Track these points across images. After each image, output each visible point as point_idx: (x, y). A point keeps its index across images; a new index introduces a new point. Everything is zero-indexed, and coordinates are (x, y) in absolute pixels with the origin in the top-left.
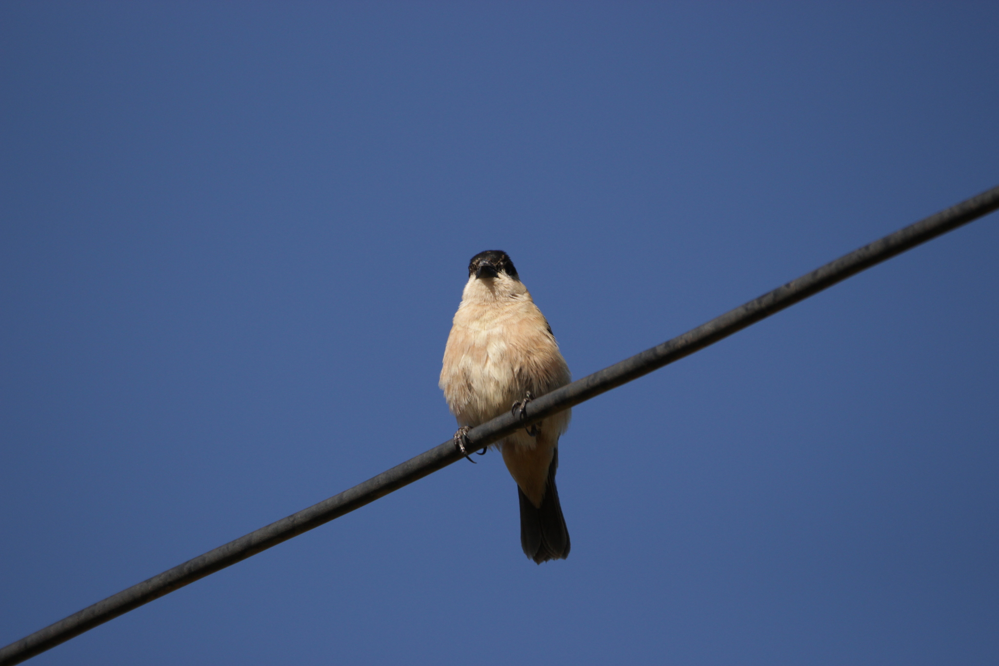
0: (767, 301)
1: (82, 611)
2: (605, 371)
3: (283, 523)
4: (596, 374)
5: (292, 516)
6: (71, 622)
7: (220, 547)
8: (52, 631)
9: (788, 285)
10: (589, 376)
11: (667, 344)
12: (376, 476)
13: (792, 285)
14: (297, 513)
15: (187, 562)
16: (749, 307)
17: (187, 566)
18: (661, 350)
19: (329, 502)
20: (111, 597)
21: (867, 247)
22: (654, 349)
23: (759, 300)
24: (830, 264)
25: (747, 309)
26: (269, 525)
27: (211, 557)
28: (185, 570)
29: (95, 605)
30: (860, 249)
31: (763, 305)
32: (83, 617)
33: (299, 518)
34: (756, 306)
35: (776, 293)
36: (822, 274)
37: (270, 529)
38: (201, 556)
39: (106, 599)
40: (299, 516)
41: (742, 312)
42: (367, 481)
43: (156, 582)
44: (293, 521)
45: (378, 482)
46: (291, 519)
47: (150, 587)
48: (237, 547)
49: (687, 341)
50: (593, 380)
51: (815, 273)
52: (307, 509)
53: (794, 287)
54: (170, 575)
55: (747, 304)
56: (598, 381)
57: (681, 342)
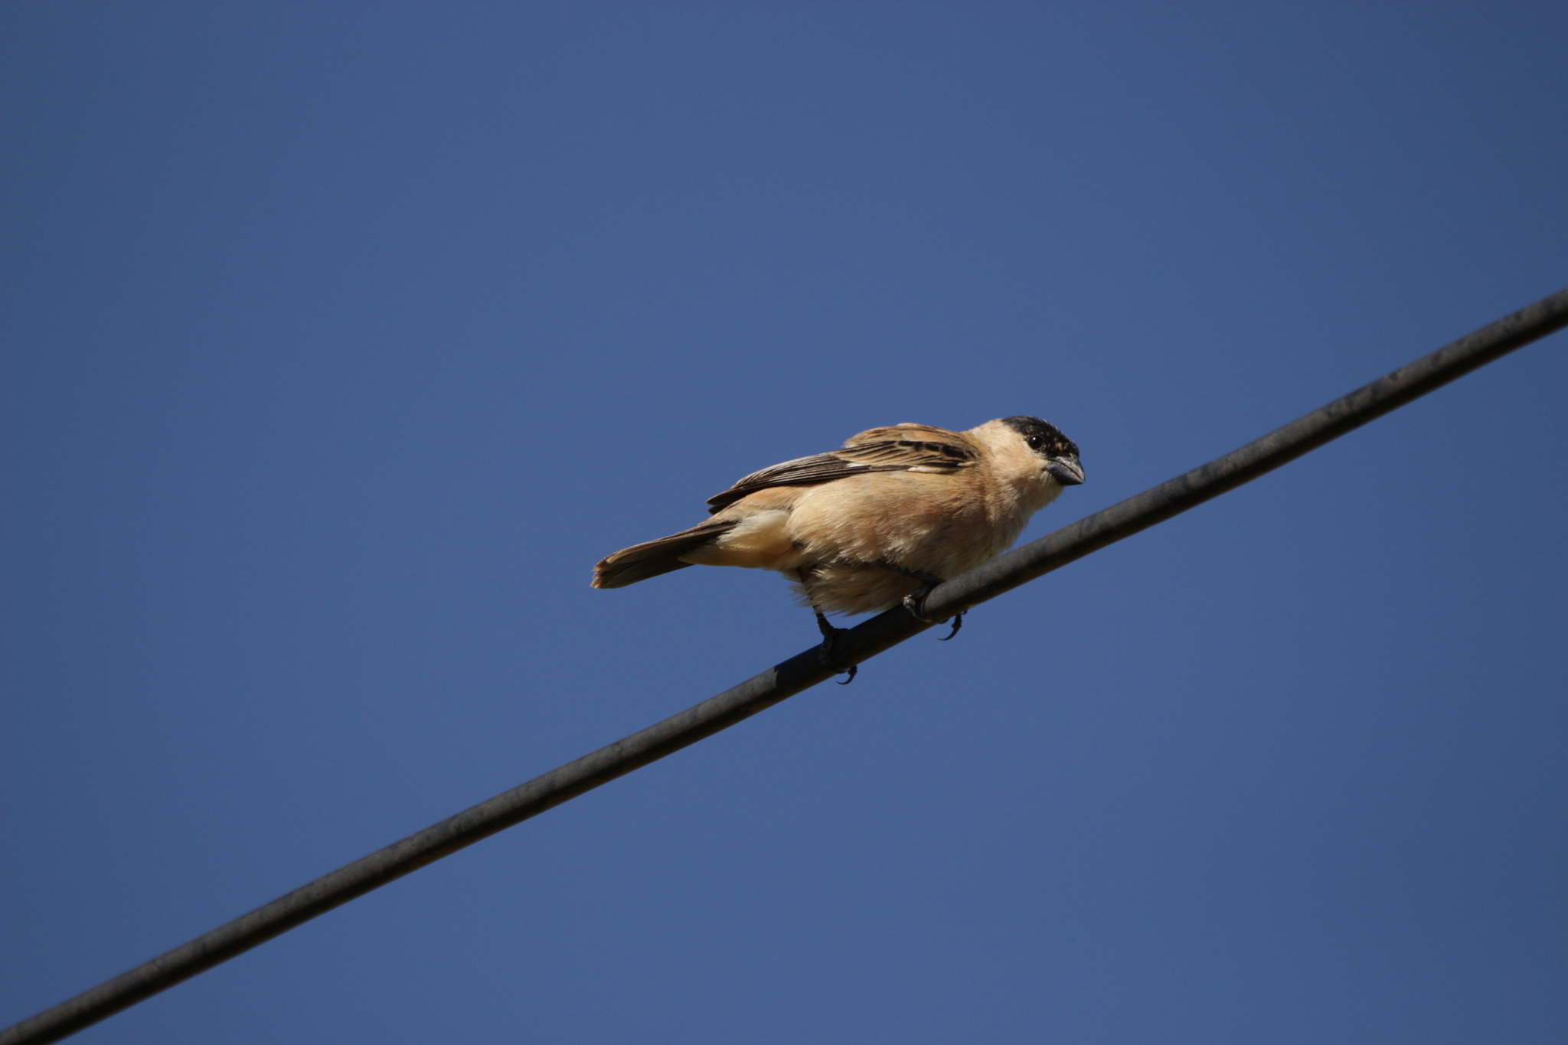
0: (1361, 400)
1: (291, 895)
2: (1107, 513)
3: (603, 754)
4: (1092, 518)
5: (617, 743)
6: (273, 912)
7: (506, 793)
8: (245, 926)
9: (1393, 376)
10: (1082, 521)
11: (1205, 470)
12: (749, 680)
13: (1400, 375)
14: (624, 739)
15: (454, 817)
16: (1333, 410)
17: (455, 822)
18: (1194, 480)
19: (675, 721)
20: (336, 871)
21: (1518, 316)
22: (1184, 478)
23: (1350, 398)
24: (1460, 342)
25: (1329, 414)
26: (583, 758)
27: (492, 808)
28: (452, 828)
29: (311, 884)
30: (1507, 318)
31: (1355, 408)
32: (292, 903)
33: (629, 747)
34: (1345, 409)
35: (1375, 387)
36: (1447, 357)
37: (585, 763)
38: (475, 807)
39: (328, 876)
40: (629, 744)
41: (1321, 418)
42: (735, 687)
43: (406, 848)
44: (620, 752)
45: (753, 689)
46: (617, 749)
47: (396, 856)
48: (533, 792)
49: (1235, 465)
50: (1089, 528)
51: (1437, 357)
52: (642, 731)
53: (1403, 378)
54: (428, 838)
55: (1330, 406)
56: (1095, 528)
57: (1227, 467)
